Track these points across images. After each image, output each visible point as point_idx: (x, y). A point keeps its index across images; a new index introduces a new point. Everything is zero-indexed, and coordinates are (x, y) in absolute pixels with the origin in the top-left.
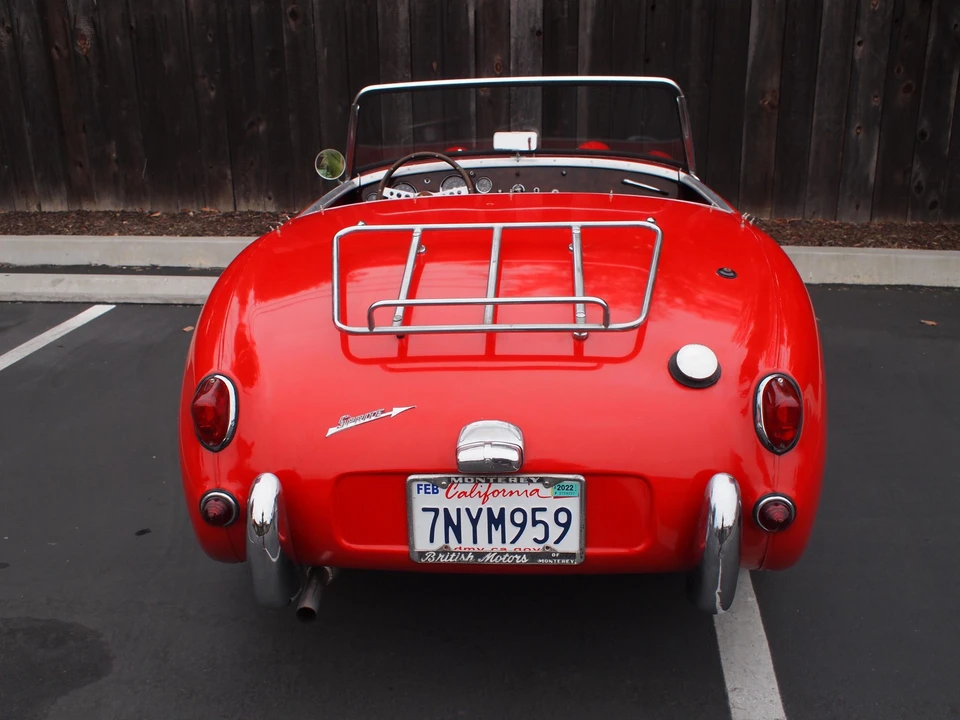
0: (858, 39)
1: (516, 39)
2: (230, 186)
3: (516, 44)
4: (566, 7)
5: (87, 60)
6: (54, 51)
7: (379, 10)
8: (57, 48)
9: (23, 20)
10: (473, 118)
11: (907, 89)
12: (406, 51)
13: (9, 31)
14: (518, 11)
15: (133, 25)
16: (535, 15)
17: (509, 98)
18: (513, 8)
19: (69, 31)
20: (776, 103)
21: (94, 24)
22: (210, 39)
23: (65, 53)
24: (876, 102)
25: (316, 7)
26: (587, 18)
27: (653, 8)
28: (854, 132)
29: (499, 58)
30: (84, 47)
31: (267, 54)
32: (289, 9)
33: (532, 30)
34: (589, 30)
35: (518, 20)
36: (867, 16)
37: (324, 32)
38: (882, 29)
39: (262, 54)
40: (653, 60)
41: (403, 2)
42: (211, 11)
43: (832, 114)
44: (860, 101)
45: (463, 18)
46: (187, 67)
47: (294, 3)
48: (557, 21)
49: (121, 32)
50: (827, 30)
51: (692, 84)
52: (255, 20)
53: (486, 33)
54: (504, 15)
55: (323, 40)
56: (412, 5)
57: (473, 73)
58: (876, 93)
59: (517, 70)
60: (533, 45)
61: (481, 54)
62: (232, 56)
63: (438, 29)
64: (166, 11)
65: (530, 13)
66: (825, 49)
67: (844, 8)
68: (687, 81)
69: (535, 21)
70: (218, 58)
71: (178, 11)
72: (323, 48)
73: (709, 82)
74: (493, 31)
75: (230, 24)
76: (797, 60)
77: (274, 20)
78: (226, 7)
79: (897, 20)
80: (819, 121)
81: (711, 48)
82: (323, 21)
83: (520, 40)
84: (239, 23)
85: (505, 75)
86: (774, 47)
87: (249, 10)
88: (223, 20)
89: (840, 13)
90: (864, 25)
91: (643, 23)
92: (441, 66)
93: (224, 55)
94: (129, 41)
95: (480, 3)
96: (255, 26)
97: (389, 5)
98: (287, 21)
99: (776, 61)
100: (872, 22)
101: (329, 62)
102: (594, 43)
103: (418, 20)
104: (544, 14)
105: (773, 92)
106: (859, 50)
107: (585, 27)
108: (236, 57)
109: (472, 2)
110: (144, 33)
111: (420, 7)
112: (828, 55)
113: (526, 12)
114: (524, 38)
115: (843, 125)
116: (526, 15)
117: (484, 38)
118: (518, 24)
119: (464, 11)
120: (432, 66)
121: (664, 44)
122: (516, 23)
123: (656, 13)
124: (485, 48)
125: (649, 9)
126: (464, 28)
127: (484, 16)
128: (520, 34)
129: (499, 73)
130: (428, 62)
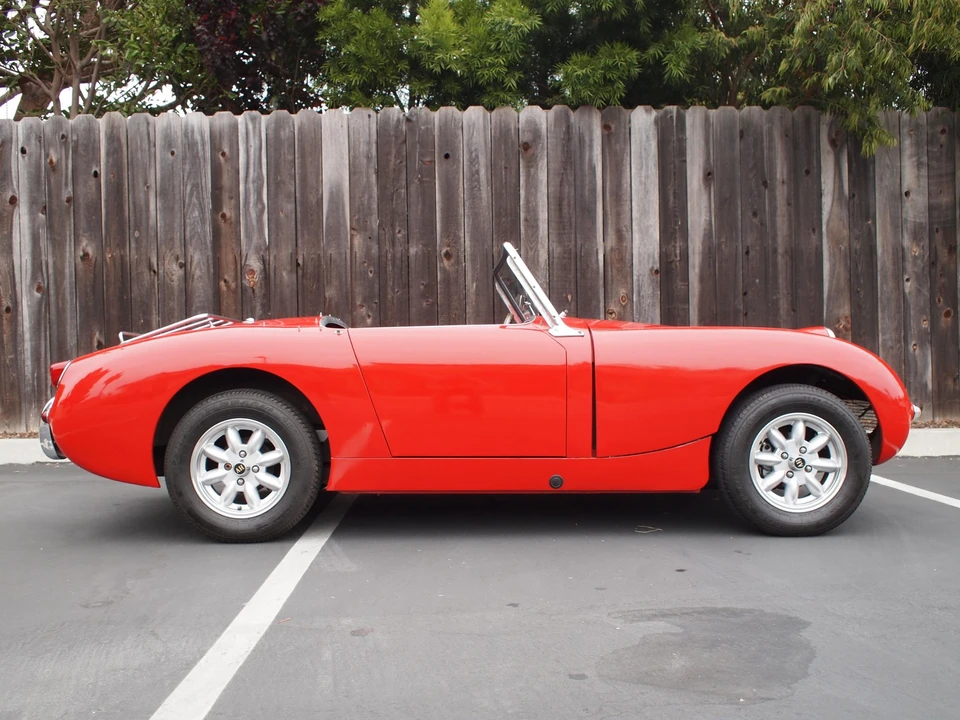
0: (906, 277)
1: (638, 276)
3: (638, 280)
4: (678, 252)
5: (253, 291)
6: (222, 283)
7: (523, 253)
8: (225, 281)
9: (197, 257)
11: (947, 314)
13: (182, 266)
14: (640, 255)
15: (300, 262)
16: (654, 258)
18: (635, 252)
19: (239, 267)
20: (849, 326)
21: (264, 261)
22: (371, 275)
23: (233, 285)
24: (925, 325)
25: (468, 249)
26: (695, 260)
27: (747, 253)
28: (911, 348)
29: (624, 291)
30: (253, 280)
31: (422, 287)
32: (444, 251)
33: (651, 270)
34: (697, 270)
35: (640, 261)
36: (910, 260)
37: (474, 268)
38: (923, 269)
39: (417, 287)
40: (750, 293)
41: (543, 246)
42: (373, 251)
43: (893, 335)
44: (913, 324)
45: (594, 260)
46: (347, 298)
47: (449, 246)
48: (671, 262)
49: (288, 268)
50: (882, 269)
51: (782, 312)
52: (412, 259)
53: (612, 273)
54: (628, 257)
55: (473, 276)
56: (551, 249)
57: (602, 304)
58: (925, 318)
59: (639, 301)
60: (652, 281)
61: (609, 288)
62: (389, 289)
63: (573, 268)
64: (332, 251)
65: (649, 256)
66: (882, 284)
67: (893, 254)
68: (778, 309)
69: (654, 262)
70: (376, 290)
71: (343, 251)
72: (473, 283)
73: (794, 310)
74: (619, 270)
75: (390, 263)
76: (862, 293)
77: (429, 259)
78: (387, 248)
79: (933, 263)
80: (884, 340)
81: (794, 285)
82: (473, 261)
83: (641, 277)
84: (398, 262)
85: (629, 305)
86: (843, 282)
87: (408, 251)
88: (384, 259)
89: (890, 257)
90: (909, 266)
91: (740, 265)
92: (574, 298)
93: (383, 289)
94: (295, 275)
95: (608, 248)
96: (412, 265)
97: (531, 249)
98: (442, 261)
99: (846, 294)
100: (915, 264)
101: (477, 294)
102: (702, 279)
103: (555, 261)
104: (660, 257)
105: (846, 317)
106: (908, 284)
107: (694, 267)
108: (393, 290)
109: (601, 247)
110: (310, 269)
111: (557, 250)
112: (884, 289)
113: (646, 255)
114: (644, 276)
115: (903, 343)
116: (646, 258)
117: (612, 276)
118: (640, 265)
119: (595, 254)
120: (567, 298)
121: (757, 281)
122: (638, 263)
123: (750, 257)
124: (612, 284)
125: (744, 254)
126: (595, 267)
127: (611, 258)
128: (641, 272)
129: (624, 304)
130: (564, 295)
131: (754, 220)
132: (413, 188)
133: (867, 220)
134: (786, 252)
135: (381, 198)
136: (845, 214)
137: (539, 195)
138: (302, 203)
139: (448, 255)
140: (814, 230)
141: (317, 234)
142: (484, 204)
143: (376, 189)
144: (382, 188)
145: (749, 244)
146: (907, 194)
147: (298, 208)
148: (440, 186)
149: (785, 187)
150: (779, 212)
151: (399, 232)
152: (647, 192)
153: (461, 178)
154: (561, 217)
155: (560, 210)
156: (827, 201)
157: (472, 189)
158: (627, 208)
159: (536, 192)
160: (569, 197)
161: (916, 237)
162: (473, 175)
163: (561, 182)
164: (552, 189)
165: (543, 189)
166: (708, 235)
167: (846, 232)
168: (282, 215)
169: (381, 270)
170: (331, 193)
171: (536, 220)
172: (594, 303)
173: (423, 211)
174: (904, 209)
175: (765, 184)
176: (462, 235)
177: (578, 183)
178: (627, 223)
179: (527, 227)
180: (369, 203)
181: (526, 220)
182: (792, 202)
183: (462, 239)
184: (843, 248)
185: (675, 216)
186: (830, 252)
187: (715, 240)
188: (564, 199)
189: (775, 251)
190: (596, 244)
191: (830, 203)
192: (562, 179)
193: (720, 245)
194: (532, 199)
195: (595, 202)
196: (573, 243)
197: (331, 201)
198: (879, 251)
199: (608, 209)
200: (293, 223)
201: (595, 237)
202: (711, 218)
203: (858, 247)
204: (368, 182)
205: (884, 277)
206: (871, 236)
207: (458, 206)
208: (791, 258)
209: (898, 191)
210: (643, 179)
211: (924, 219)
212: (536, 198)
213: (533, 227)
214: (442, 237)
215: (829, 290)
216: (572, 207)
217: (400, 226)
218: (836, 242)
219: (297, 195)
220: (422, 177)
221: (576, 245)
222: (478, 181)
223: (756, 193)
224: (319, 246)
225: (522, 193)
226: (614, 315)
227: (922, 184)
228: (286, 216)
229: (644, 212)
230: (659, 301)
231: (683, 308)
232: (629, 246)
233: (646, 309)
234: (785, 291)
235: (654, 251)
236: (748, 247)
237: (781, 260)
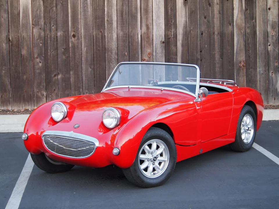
0: (269, 44)
1: (156, 44)
2: (45, 99)
3: (155, 46)
4: (172, 34)
7: (106, 35)
10: (140, 72)
12: (116, 49)
14: (156, 35)
15: (11, 39)
16: (162, 36)
18: (154, 34)
20: (245, 65)
22: (41, 45)
24: (276, 64)
25: (83, 33)
26: (180, 37)
27: (202, 34)
28: (271, 74)
29: (150, 51)
31: (63, 50)
32: (72, 34)
33: (161, 42)
34: (181, 42)
35: (156, 38)
36: (271, 37)
37: (85, 42)
38: (276, 41)
39: (61, 50)
40: (203, 51)
41: (115, 32)
42: (42, 34)
43: (263, 69)
44: (271, 64)
45: (136, 37)
46: (31, 55)
47: (74, 32)
48: (170, 38)
49: (5, 42)
50: (259, 41)
51: (216, 59)
52: (59, 38)
53: (145, 42)
54: (151, 36)
55: (85, 45)
56: (118, 33)
57: (140, 56)
58: (276, 61)
59: (156, 55)
60: (162, 46)
61: (143, 50)
62: (49, 51)
63: (128, 41)
64: (24, 34)
65: (160, 36)
66: (259, 47)
67: (264, 34)
68: (215, 58)
69: (162, 38)
70: (43, 51)
71: (29, 34)
72: (85, 48)
73: (222, 58)
74: (147, 42)
75: (49, 39)
76: (250, 51)
77: (66, 38)
78: (48, 33)
80: (259, 71)
81: (222, 47)
82: (85, 38)
83: (157, 45)
84: (52, 39)
85: (151, 57)
86: (243, 46)
87: (57, 34)
88: (46, 38)
89: (262, 35)
90: (270, 39)
91: (199, 39)
92: (128, 54)
93: (46, 50)
94: (8, 45)
95: (143, 32)
96: (59, 40)
97: (110, 33)
98: (71, 38)
99: (244, 52)
100: (272, 39)
101: (87, 53)
102: (183, 46)
103: (120, 38)
104: (165, 36)
105: (244, 61)
106: (269, 47)
107: (179, 40)
108: (50, 51)
109: (140, 32)
110: (15, 43)
111: (121, 33)
112: (260, 49)
113: (159, 35)
114: (158, 44)
115: (267, 72)
116: (159, 36)
117: (144, 44)
118: (156, 39)
119: (137, 35)
120: (125, 54)
121: (206, 46)
122: (155, 39)
123: (203, 35)
124: (144, 47)
125: (201, 34)
126: (137, 41)
127: (144, 37)
128: (157, 43)
129: (149, 56)
130: (124, 53)
131: (205, 20)
132: (59, 7)
133: (253, 19)
134: (218, 34)
135: (45, 11)
136: (243, 17)
137: (113, 10)
138: (11, 14)
139: (74, 36)
140: (230, 24)
141: (17, 27)
142: (89, 13)
143: (43, 7)
144: (45, 7)
145: (203, 30)
146: (269, 9)
147: (9, 16)
148: (70, 6)
149: (218, 6)
150: (215, 17)
151: (53, 26)
152: (159, 8)
153: (80, 3)
154: (122, 19)
155: (122, 16)
156: (236, 12)
157: (84, 7)
158: (151, 15)
159: (112, 8)
160: (126, 11)
161: (273, 27)
162: (85, 1)
163: (123, 4)
164: (118, 7)
165: (115, 8)
166: (185, 27)
167: (244, 25)
168: (3, 19)
169: (45, 43)
170: (24, 9)
171: (112, 20)
172: (137, 56)
173: (63, 17)
174: (268, 15)
175: (210, 5)
176: (80, 27)
177: (130, 4)
178: (151, 22)
179: (108, 24)
180: (40, 14)
181: (107, 20)
182: (221, 12)
183: (80, 29)
184: (242, 32)
185: (171, 19)
186: (237, 34)
187: (188, 29)
188: (123, 11)
189: (214, 33)
190: (137, 30)
191: (237, 13)
192: (123, 3)
193: (190, 31)
194: (110, 11)
195: (137, 13)
196: (128, 30)
197: (24, 12)
198: (258, 33)
199: (143, 16)
200: (7, 22)
201: (137, 28)
202: (186, 19)
203: (249, 31)
204: (40, 5)
205: (260, 44)
206: (254, 27)
207: (78, 15)
208: (221, 36)
209: (265, 8)
210: (158, 3)
211: (276, 20)
212: (111, 10)
213: (110, 24)
214: (71, 28)
215: (237, 50)
216: (127, 15)
217: (53, 23)
218: (239, 29)
219: (9, 10)
220: (63, 2)
221: (129, 32)
222: (87, 4)
223: (206, 9)
224: (18, 31)
225: (106, 9)
226: (145, 61)
227: (275, 5)
228: (5, 19)
229: (158, 17)
230: (164, 55)
231: (175, 58)
232: (151, 32)
233: (159, 58)
234: (218, 50)
235: (162, 33)
236: (202, 32)
237: (216, 38)
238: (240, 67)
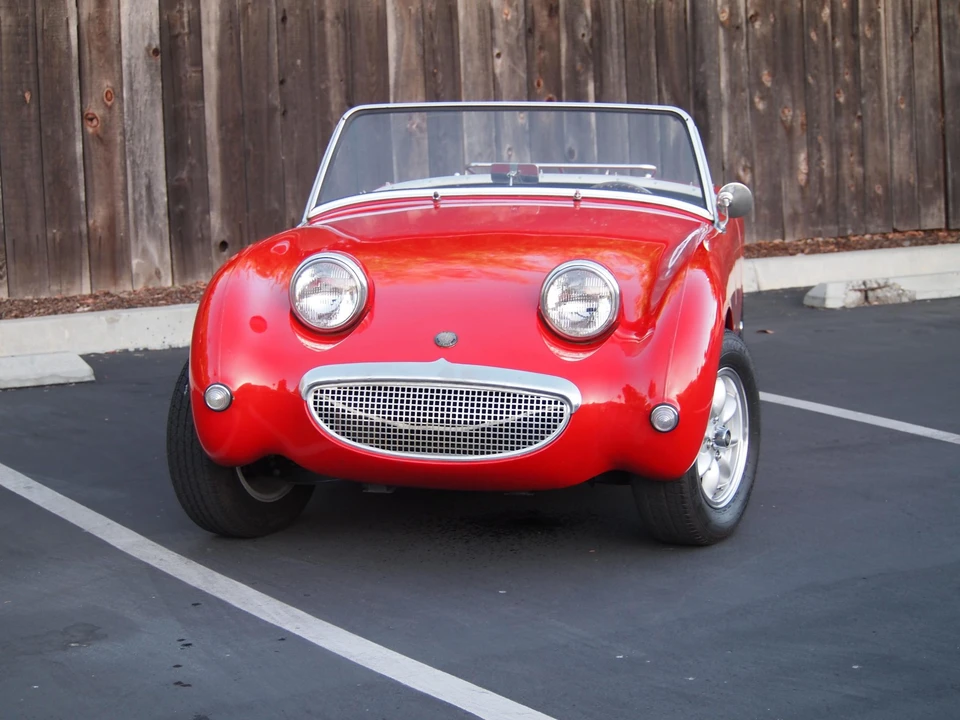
0: (496, 51)
1: (129, 60)
3: (129, 66)
4: (186, 20)
10: (80, 162)
14: (130, 25)
16: (151, 30)
17: (123, 133)
18: (124, 22)
20: (424, 125)
24: (521, 120)
26: (211, 32)
27: (284, 19)
28: (503, 154)
29: (109, 84)
33: (147, 49)
34: (214, 48)
35: (131, 36)
36: (501, 26)
38: (518, 39)
40: (289, 81)
43: (482, 136)
45: (62, 36)
48: (177, 36)
50: (465, 42)
51: (333, 107)
53: (92, 56)
54: (113, 30)
57: (77, 105)
59: (131, 99)
60: (150, 66)
61: (87, 79)
63: (31, 49)
65: (144, 28)
66: (465, 62)
67: (479, 17)
68: (329, 104)
69: (151, 37)
74: (101, 51)
76: (440, 76)
79: (530, 31)
80: (470, 144)
81: (349, 67)
83: (133, 61)
85: (117, 106)
86: (415, 61)
89: (476, 22)
90: (499, 35)
91: (274, 38)
92: (35, 97)
95: (84, 17)
99: (420, 79)
100: (507, 32)
102: (221, 62)
104: (160, 28)
106: (498, 62)
107: (209, 44)
109: (73, 15)
111: (6, 22)
112: (469, 69)
113: (140, 26)
114: (138, 58)
115: (494, 148)
116: (140, 30)
117: (91, 60)
118: (131, 41)
119: (64, 27)
120: (24, 97)
121: (299, 62)
122: (128, 39)
123: (288, 25)
124: (91, 73)
125: (280, 21)
126: (64, 47)
127: (89, 31)
128: (133, 53)
129: (109, 103)
130: (20, 93)
134: (337, 18)
145: (286, 7)
172: (65, 104)
184: (413, 11)
186: (396, 17)
189: (322, 17)
190: (66, 10)
193: (245, 9)
196: (30, 9)
198: (461, 13)
203: (434, 9)
205: (469, 52)
208: (344, 26)
215: (397, 73)
218: (404, 1)
221: (34, 15)
226: (95, 122)
230: (160, 97)
231: (196, 108)
232: (114, 14)
233: (142, 109)
234: (337, 76)
235: (151, 19)
236: (284, 11)
237: (331, 30)
238: (410, 133)
